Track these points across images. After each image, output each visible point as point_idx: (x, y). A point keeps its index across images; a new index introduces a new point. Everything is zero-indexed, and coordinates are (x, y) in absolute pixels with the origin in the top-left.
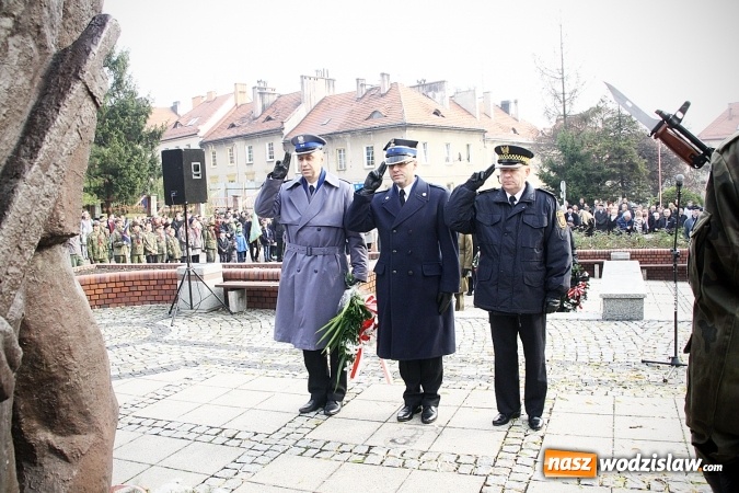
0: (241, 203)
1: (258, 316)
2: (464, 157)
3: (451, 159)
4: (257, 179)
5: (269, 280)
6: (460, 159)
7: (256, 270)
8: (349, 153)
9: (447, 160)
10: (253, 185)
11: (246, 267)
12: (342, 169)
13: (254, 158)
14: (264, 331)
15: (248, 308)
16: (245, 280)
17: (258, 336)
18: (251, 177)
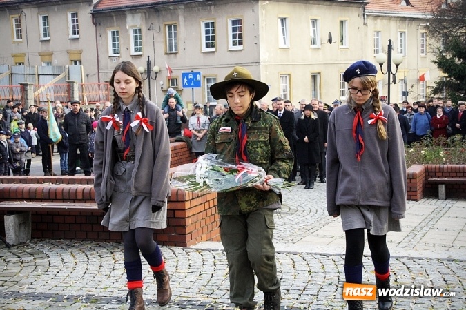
0: (32, 95)
1: (46, 250)
2: (336, 38)
3: (318, 41)
4: (55, 62)
5: (64, 200)
6: (330, 41)
7: (47, 186)
8: (183, 31)
9: (313, 42)
10: (49, 70)
11: (32, 181)
12: (172, 52)
13: (52, 32)
14: (53, 270)
15: (33, 238)
16: (30, 199)
17: (44, 278)
18: (47, 59)
